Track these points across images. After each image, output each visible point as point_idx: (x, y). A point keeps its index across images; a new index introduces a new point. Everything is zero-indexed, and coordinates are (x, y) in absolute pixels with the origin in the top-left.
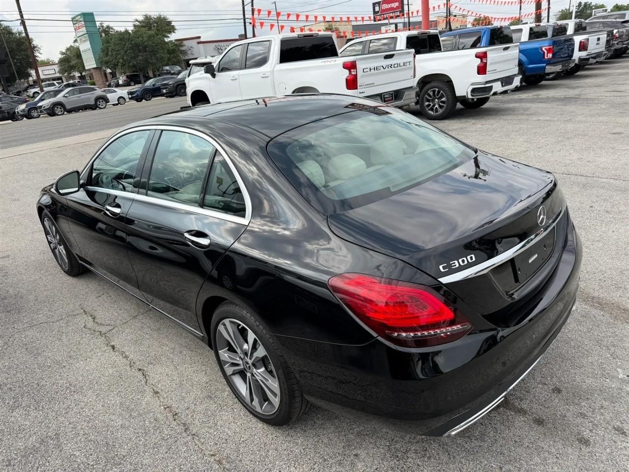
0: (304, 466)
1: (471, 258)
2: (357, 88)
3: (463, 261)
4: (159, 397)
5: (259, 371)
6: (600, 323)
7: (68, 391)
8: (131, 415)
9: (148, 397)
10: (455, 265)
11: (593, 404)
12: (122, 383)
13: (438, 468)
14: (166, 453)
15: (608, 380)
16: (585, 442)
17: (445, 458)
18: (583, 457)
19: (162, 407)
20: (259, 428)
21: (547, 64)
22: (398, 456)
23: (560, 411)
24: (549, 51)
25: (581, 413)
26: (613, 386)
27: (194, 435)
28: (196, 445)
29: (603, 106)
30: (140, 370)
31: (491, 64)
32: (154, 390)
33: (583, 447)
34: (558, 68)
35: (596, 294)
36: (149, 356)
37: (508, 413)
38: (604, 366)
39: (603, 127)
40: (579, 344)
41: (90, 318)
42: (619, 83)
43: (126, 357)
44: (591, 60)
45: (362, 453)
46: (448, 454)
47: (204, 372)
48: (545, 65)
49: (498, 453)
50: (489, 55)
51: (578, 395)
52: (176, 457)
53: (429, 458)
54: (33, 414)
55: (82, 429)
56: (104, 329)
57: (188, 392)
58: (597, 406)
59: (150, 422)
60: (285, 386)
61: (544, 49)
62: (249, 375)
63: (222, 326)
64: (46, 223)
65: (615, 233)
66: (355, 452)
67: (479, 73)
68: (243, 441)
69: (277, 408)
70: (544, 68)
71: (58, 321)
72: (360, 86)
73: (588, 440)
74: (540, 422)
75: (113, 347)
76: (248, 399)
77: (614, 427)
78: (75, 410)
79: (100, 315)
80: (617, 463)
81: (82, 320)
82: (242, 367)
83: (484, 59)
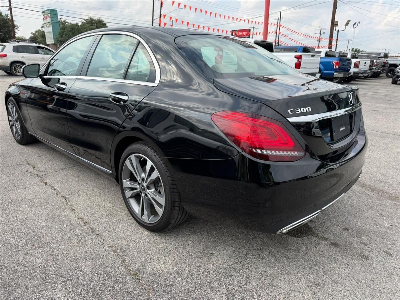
0: (175, 257)
4: (75, 212)
5: (150, 191)
6: (371, 198)
7: (10, 204)
8: (54, 220)
9: (68, 211)
11: (370, 238)
12: (50, 203)
13: (268, 265)
14: (77, 243)
15: (378, 227)
17: (272, 260)
18: (365, 266)
19: (77, 218)
20: (145, 234)
21: (336, 72)
22: (240, 257)
23: (348, 240)
24: (337, 64)
25: (362, 242)
26: (382, 230)
27: (98, 235)
28: (99, 240)
29: (367, 98)
30: (63, 197)
31: (304, 63)
32: (72, 208)
33: (365, 261)
34: (341, 75)
35: (368, 184)
36: (71, 190)
37: (315, 239)
38: (376, 219)
39: (368, 107)
40: (359, 207)
41: (31, 167)
42: (376, 89)
43: (54, 189)
44: (360, 74)
45: (216, 253)
46: (275, 258)
47: (108, 202)
48: (334, 72)
49: (308, 259)
50: (303, 58)
51: (359, 233)
52: (84, 246)
53: (262, 259)
55: (17, 226)
56: (40, 174)
57: (96, 211)
58: (373, 239)
59: (67, 225)
60: (170, 198)
61: (334, 63)
62: (143, 196)
63: (128, 160)
65: (378, 155)
66: (211, 252)
67: (296, 67)
68: (133, 241)
69: (161, 217)
70: (333, 74)
71: (8, 167)
73: (368, 257)
74: (336, 245)
75: (46, 184)
76: (139, 215)
77: (384, 251)
78: (13, 215)
79: (39, 166)
80: (387, 270)
81: (25, 168)
82: (138, 190)
83: (299, 59)
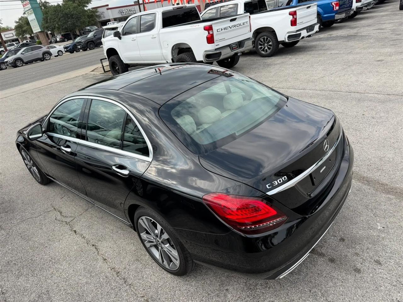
0: (197, 299)
1: (285, 178)
2: (214, 43)
3: (280, 181)
4: (107, 262)
5: (165, 246)
6: (367, 194)
7: (51, 263)
8: (91, 275)
9: (100, 263)
10: (276, 184)
11: (363, 247)
12: (83, 255)
13: (274, 294)
14: (115, 297)
15: (372, 231)
16: (358, 271)
17: (278, 287)
18: (357, 280)
19: (109, 269)
20: (168, 277)
21: (336, 14)
22: (251, 289)
23: (344, 253)
24: (336, 5)
25: (356, 253)
26: (375, 234)
27: (130, 285)
28: (132, 291)
29: (371, 41)
30: (93, 245)
31: (299, 18)
32: (103, 258)
33: (357, 274)
34: (343, 16)
35: (365, 175)
36: (98, 236)
37: (314, 256)
38: (370, 222)
39: (371, 56)
40: (355, 209)
41: (58, 213)
42: (382, 22)
43: (84, 237)
44: (364, 8)
45: (230, 288)
46: (280, 285)
47: (132, 244)
48: (334, 14)
49: (309, 282)
50: (298, 13)
51: (354, 241)
52: (121, 300)
53: (269, 288)
54: (31, 279)
55: (63, 286)
56: (68, 220)
57: (124, 258)
58: (365, 248)
59: (103, 279)
60: (182, 255)
61: (333, 4)
62: (160, 248)
63: (141, 220)
64: (23, 153)
65: (378, 132)
66: (226, 288)
67: (292, 25)
68: (160, 287)
69: (178, 267)
70: (334, 16)
71: (38, 216)
72: (216, 41)
73: (360, 270)
74: (332, 260)
75: (75, 232)
76: (160, 261)
77: (375, 261)
78: (57, 275)
79: (64, 210)
80: (376, 282)
81: (54, 215)
82: (155, 243)
83: (294, 16)
